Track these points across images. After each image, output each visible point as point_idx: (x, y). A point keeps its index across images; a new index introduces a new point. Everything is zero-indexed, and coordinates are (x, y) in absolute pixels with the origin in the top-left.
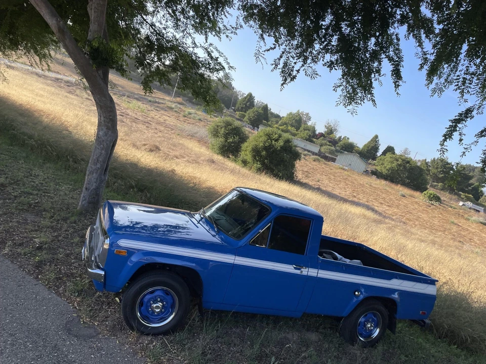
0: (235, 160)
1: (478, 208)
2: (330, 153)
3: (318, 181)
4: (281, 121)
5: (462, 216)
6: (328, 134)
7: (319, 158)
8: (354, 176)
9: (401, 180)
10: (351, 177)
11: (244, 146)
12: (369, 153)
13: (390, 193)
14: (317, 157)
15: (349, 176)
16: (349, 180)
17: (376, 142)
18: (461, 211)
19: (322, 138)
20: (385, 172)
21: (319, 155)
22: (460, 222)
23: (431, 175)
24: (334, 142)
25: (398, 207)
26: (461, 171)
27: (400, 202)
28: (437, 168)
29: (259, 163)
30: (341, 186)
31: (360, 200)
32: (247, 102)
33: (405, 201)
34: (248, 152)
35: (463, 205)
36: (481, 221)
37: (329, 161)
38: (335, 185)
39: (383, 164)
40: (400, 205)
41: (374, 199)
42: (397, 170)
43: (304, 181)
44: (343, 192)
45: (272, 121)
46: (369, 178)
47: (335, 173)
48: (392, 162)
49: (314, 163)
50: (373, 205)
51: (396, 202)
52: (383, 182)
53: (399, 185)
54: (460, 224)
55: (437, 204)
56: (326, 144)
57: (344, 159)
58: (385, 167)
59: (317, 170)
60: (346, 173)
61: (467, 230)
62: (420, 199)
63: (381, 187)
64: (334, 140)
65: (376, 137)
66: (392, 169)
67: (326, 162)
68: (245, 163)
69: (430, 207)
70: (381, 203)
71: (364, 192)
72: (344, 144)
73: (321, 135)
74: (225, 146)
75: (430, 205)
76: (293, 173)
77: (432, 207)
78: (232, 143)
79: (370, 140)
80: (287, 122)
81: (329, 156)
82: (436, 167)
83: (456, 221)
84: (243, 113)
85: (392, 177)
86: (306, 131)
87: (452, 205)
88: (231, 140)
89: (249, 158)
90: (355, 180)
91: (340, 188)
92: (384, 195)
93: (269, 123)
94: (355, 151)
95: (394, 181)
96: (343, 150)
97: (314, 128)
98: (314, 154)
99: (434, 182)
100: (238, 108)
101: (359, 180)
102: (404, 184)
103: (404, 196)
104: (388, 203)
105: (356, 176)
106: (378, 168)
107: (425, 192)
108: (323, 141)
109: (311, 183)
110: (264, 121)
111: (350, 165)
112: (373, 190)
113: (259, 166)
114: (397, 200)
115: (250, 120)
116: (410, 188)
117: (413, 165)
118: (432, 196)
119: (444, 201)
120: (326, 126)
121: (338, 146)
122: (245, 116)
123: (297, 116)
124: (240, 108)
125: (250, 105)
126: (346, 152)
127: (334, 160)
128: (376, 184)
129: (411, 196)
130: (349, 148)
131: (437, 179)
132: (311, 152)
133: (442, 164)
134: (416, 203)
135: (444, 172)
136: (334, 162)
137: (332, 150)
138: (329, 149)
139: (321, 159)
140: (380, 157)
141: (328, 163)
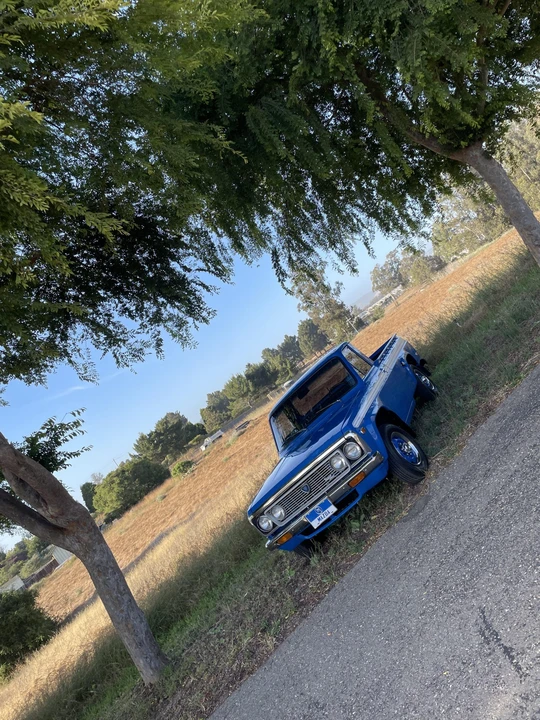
1: (216, 435)
2: (38, 566)
3: (81, 592)
5: (222, 449)
7: (36, 584)
9: (141, 492)
13: (151, 510)
14: (32, 586)
18: (215, 448)
20: (117, 505)
21: (32, 582)
22: (229, 454)
23: (153, 460)
24: (21, 555)
25: (176, 506)
26: (166, 428)
27: (171, 503)
28: (148, 449)
31: (145, 544)
33: (172, 498)
35: (206, 447)
36: (236, 435)
37: (51, 572)
39: (105, 503)
40: (175, 504)
41: (153, 528)
42: (125, 490)
43: (69, 610)
46: (113, 529)
47: (76, 569)
48: (111, 489)
50: (161, 531)
51: (168, 507)
52: (130, 513)
53: (146, 497)
54: (232, 454)
55: (193, 467)
56: (19, 567)
58: (112, 501)
59: (56, 592)
61: (242, 449)
62: (178, 482)
63: (136, 518)
64: (17, 555)
66: (119, 495)
67: (51, 576)
69: (194, 475)
70: (164, 521)
71: (134, 539)
75: (192, 474)
77: (196, 472)
82: (145, 449)
83: (226, 456)
85: (130, 501)
87: (202, 455)
92: (151, 518)
95: (136, 500)
99: (161, 461)
102: (147, 491)
103: (165, 497)
104: (166, 515)
106: (108, 510)
107: (172, 474)
108: (12, 569)
109: (80, 602)
112: (136, 528)
114: (166, 506)
116: (156, 487)
117: (130, 469)
118: (181, 468)
119: (193, 459)
121: (32, 554)
127: (55, 564)
128: (127, 524)
129: (169, 489)
131: (162, 456)
133: (146, 442)
134: (182, 487)
135: (156, 446)
136: (58, 564)
137: (37, 561)
138: (32, 563)
139: (40, 582)
140: (94, 501)
141: (53, 574)
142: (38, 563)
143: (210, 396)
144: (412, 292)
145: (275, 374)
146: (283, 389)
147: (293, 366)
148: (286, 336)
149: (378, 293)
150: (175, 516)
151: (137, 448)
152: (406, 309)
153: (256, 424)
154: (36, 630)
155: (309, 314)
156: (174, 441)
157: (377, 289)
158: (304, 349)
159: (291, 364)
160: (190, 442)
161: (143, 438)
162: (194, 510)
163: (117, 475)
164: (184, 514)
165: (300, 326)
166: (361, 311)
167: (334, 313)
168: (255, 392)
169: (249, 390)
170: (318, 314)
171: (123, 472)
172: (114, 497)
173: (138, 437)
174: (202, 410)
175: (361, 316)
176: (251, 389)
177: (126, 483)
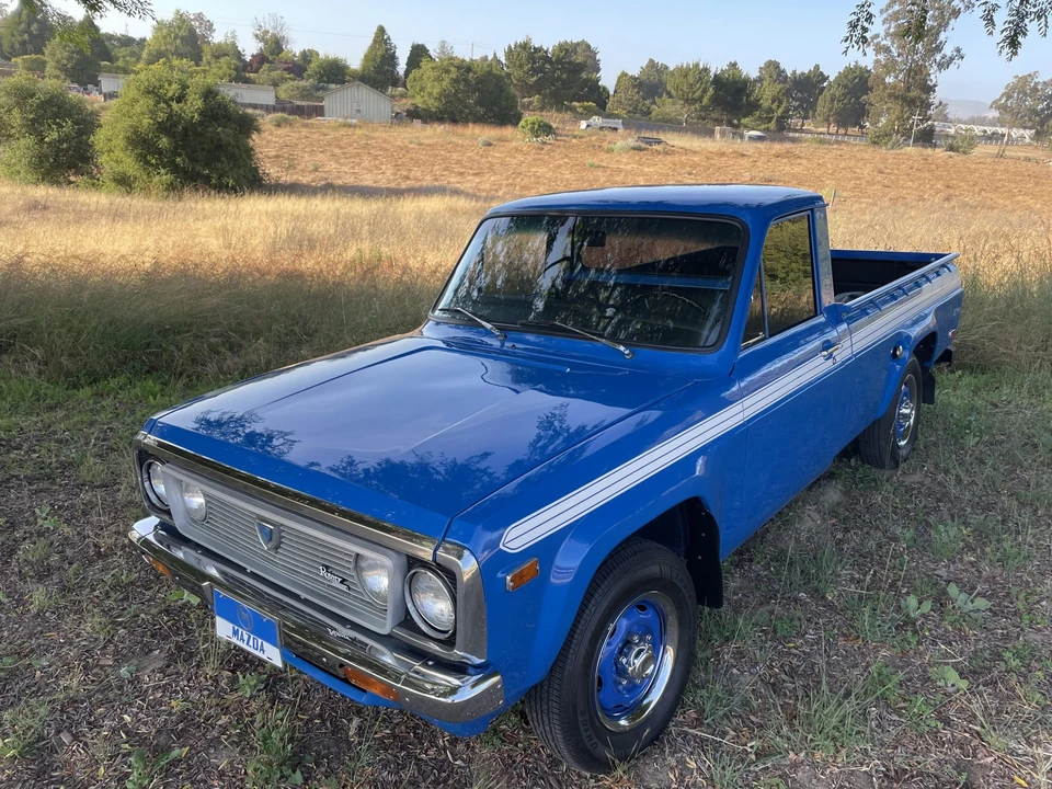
0: (93, 185)
1: (612, 122)
2: (303, 97)
3: (316, 170)
4: (146, 50)
5: (600, 147)
6: (272, 53)
7: (286, 115)
8: (377, 134)
9: (471, 113)
10: (372, 138)
11: (99, 139)
12: (381, 71)
13: (462, 146)
14: (280, 114)
15: (368, 137)
16: (374, 147)
17: (386, 43)
18: (594, 138)
19: (266, 66)
20: (433, 105)
21: (283, 110)
22: (602, 161)
23: (515, 85)
24: (298, 68)
25: (491, 168)
26: (563, 58)
27: (490, 159)
28: (521, 66)
29: (163, 171)
30: (366, 164)
31: (420, 180)
32: (29, 25)
33: (496, 154)
34: (118, 154)
35: (588, 126)
36: (632, 144)
37: (310, 116)
38: (353, 168)
39: (422, 89)
40: (492, 165)
41: (444, 170)
42: (455, 95)
43: (287, 178)
44: (380, 177)
45: (124, 57)
46: (409, 129)
47: (336, 139)
48: (439, 79)
49: (281, 131)
50: (449, 182)
51: (483, 160)
52: (440, 129)
53: (471, 125)
54: (604, 164)
55: (550, 139)
56: (284, 80)
57: (339, 102)
58: (430, 94)
59: (297, 145)
60: (358, 132)
61: (621, 170)
62: (519, 140)
63: (440, 140)
64: (294, 63)
65: (381, 30)
66: (443, 94)
67: (306, 121)
68: (124, 182)
69: (542, 149)
70: (462, 174)
71: (417, 163)
72: (321, 66)
73: (260, 59)
74: (46, 156)
75: (541, 146)
76: (256, 169)
77: (547, 148)
78: (60, 141)
79: (370, 41)
80: (163, 48)
81: (304, 103)
82: (517, 64)
83: (595, 161)
84: (34, 56)
85: (450, 113)
86: (222, 60)
87: (576, 133)
88: (55, 135)
89: (130, 166)
90: (384, 142)
91: (367, 169)
92: (455, 156)
93: (120, 63)
94: (349, 76)
95: (458, 118)
96: (325, 82)
97: (234, 45)
98: (268, 109)
99: (524, 97)
100: (12, 47)
101: (391, 139)
102: (479, 120)
103: (490, 145)
104: (471, 168)
105: (380, 134)
106: (419, 101)
107: (522, 123)
108: (274, 74)
109: (305, 180)
110: (103, 63)
111: (359, 111)
112: (430, 153)
113: (166, 176)
114: (482, 156)
115: (63, 69)
116: (491, 123)
117: (480, 73)
118: (536, 126)
119: (558, 129)
120: (256, 36)
121: (309, 76)
122: (44, 63)
123: (179, 27)
124: (17, 46)
125: (40, 29)
126: (333, 86)
127: (319, 111)
128: (427, 138)
129: (502, 139)
130: (334, 73)
131: (529, 90)
132: (261, 107)
133: (527, 54)
134: (517, 150)
135: (535, 71)
136: (322, 115)
137: (304, 89)
138: (298, 88)
139: (291, 117)
140: (411, 76)
141: (310, 121)
142: (305, 94)
143: (652, 64)
144: (1039, 154)
145: (754, 106)
146: (742, 137)
147: (785, 116)
148: (817, 67)
149: (995, 114)
150: (477, 180)
151: (509, 53)
152: (1006, 171)
153: (666, 153)
154: (231, 169)
155: (877, 61)
156: (558, 84)
157: (998, 108)
158: (822, 105)
159: (787, 111)
160: (576, 104)
161: (525, 46)
162: (500, 193)
163: (458, 68)
164: (487, 186)
165: (848, 70)
166: (945, 119)
167: (908, 90)
168: (705, 108)
169: (701, 98)
170: (888, 73)
171: (469, 69)
172: (436, 92)
173: (521, 40)
174: (624, 74)
175: (938, 126)
176: (705, 101)
177: (461, 87)
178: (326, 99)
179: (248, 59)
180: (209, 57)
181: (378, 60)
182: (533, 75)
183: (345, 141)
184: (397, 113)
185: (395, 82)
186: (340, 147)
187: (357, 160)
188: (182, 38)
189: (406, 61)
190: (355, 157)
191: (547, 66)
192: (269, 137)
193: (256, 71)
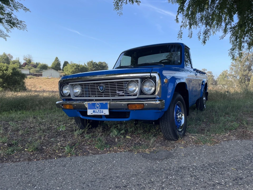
2: (37, 72)
3: (40, 88)
6: (28, 63)
7: (32, 76)
10: (55, 81)
12: (56, 67)
14: (31, 76)
16: (55, 83)
17: (58, 61)
19: (27, 65)
21: (32, 75)
24: (35, 66)
26: (100, 65)
28: (91, 66)
30: (54, 86)
37: (38, 76)
43: (33, 89)
47: (45, 81)
48: (72, 68)
49: (30, 80)
56: (32, 68)
57: (46, 73)
58: (69, 71)
59: (35, 83)
60: (51, 80)
64: (34, 65)
65: (57, 58)
66: (73, 71)
67: (37, 77)
72: (41, 66)
73: (25, 64)
79: (54, 60)
82: (90, 66)
86: (15, 64)
94: (48, 68)
96: (42, 69)
97: (18, 61)
98: (28, 75)
105: (57, 80)
106: (66, 73)
108: (29, 67)
109: (38, 90)
111: (51, 75)
117: (81, 67)
121: (38, 68)
123: (4, 57)
126: (44, 70)
127: (41, 75)
130: (45, 67)
133: (92, 64)
137: (37, 70)
138: (35, 70)
139: (33, 77)
140: (65, 68)
141: (39, 77)
142: (37, 71)
151: (88, 63)
161: (92, 62)
163: (76, 66)
171: (79, 66)
172: (71, 71)
173: (91, 61)
177: (77, 70)
178: (43, 72)
179: (22, 64)
180: (12, 63)
181: (56, 65)
182: (94, 68)
183: (48, 82)
184: (61, 76)
185: (60, 69)
186: (46, 83)
187: (51, 86)
188: (5, 59)
189: (63, 65)
190: (51, 85)
191: (97, 66)
192: (28, 81)
193: (24, 67)
